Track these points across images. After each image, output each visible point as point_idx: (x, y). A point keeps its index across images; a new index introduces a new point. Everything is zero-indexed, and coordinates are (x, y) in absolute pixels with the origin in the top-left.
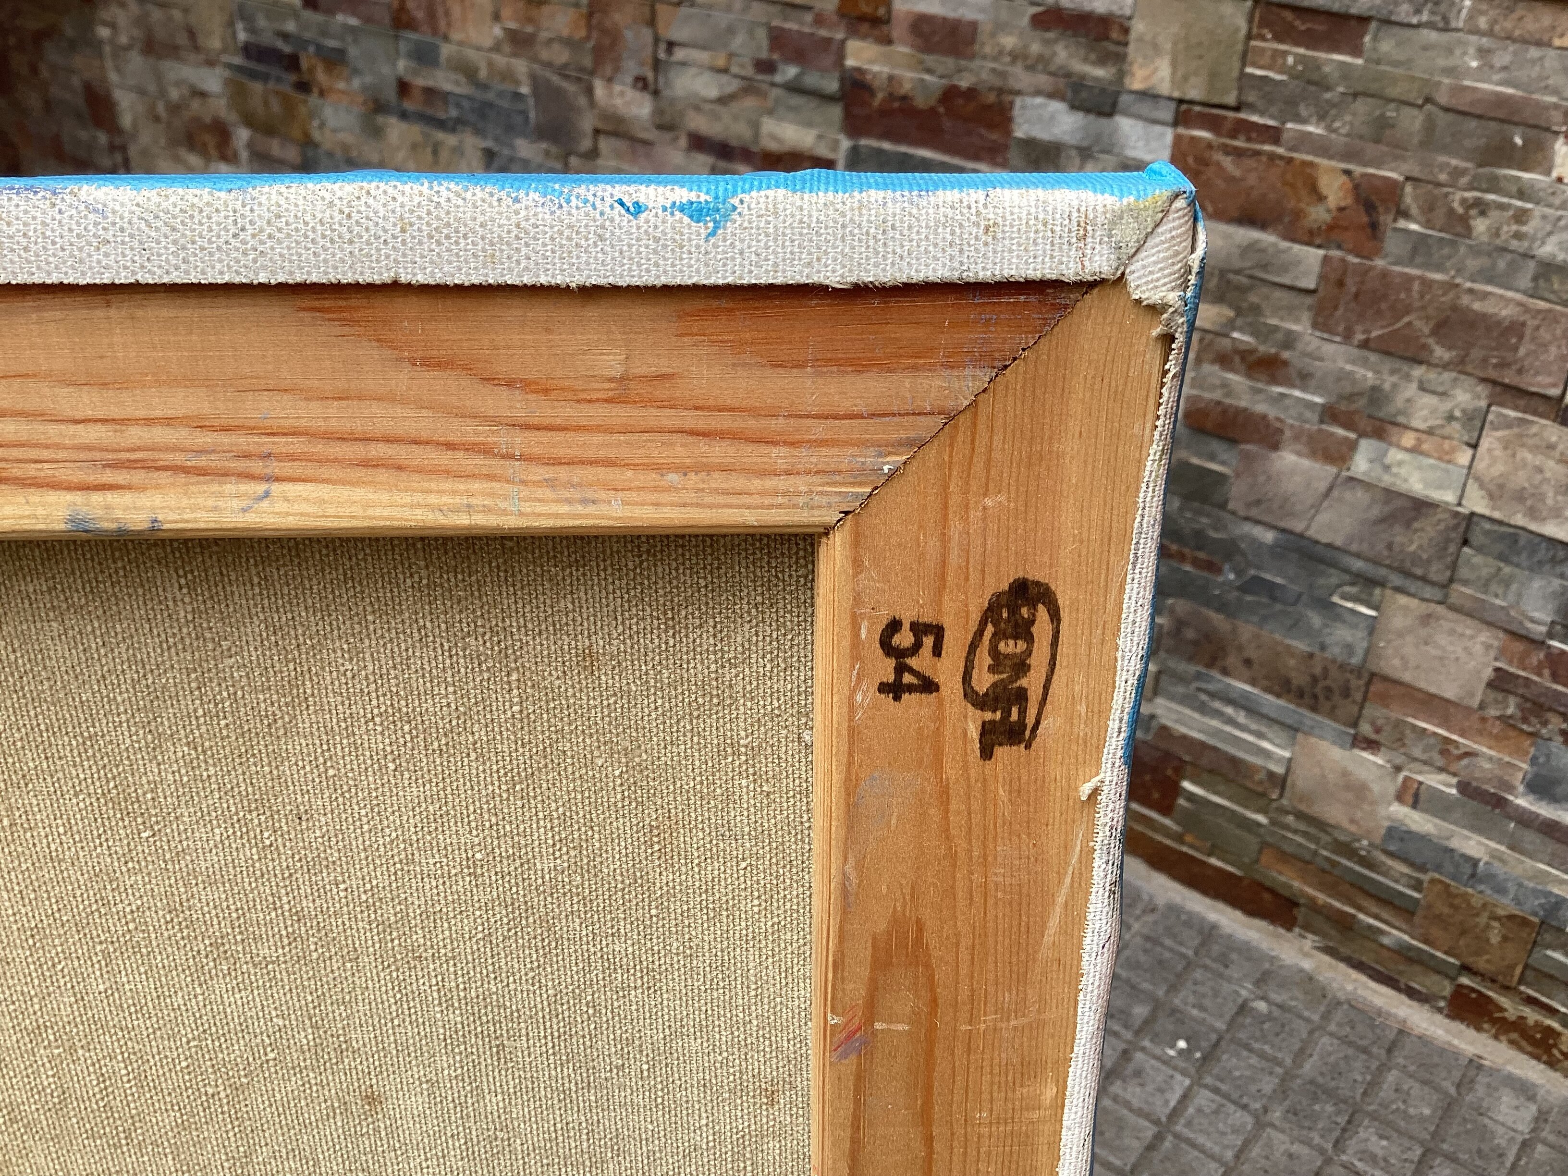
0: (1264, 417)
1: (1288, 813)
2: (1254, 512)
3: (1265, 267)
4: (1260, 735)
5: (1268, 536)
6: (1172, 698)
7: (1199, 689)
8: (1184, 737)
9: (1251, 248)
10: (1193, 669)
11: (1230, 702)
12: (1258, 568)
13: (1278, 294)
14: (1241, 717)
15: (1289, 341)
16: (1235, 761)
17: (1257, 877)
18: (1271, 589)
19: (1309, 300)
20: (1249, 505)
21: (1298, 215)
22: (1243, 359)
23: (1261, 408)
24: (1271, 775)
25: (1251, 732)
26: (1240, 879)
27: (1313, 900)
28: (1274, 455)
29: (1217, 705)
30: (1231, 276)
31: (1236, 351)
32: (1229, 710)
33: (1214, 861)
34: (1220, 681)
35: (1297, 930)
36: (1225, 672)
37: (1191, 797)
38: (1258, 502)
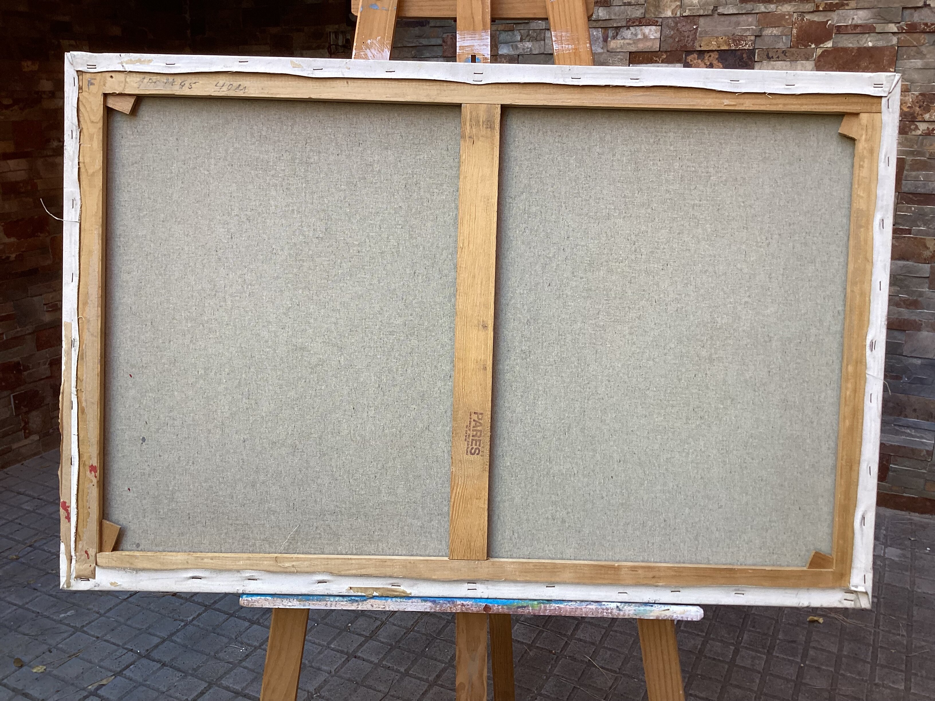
0: (915, 321)
2: (913, 355)
3: (909, 272)
4: (922, 438)
5: (919, 362)
9: (904, 266)
10: (892, 418)
11: (908, 427)
12: (916, 374)
13: (914, 280)
14: (913, 432)
15: (921, 294)
18: (921, 381)
19: (927, 280)
20: (911, 352)
21: (920, 255)
22: (904, 303)
23: (913, 318)
25: (918, 437)
28: (919, 333)
30: (898, 277)
31: (901, 300)
34: (904, 420)
36: (906, 416)
38: (915, 350)
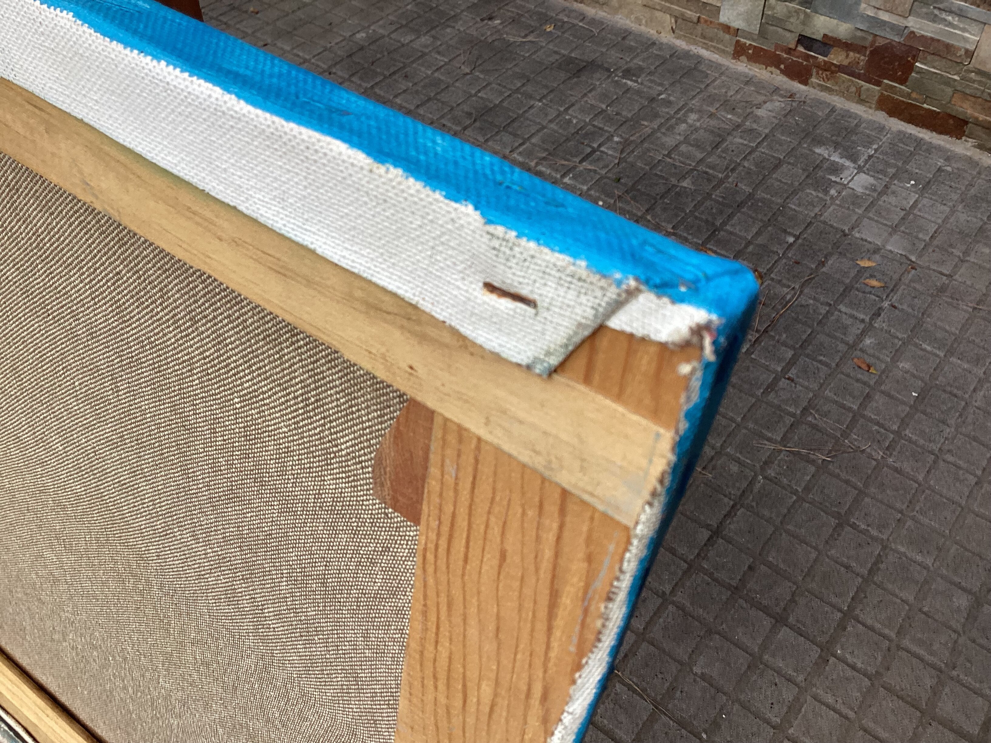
1: (973, 72)
6: (918, 15)
7: (935, 8)
8: (923, 36)
16: (948, 46)
17: (949, 111)
24: (967, 51)
26: (939, 113)
27: (977, 119)
29: (944, 15)
32: (950, 18)
33: (925, 106)
35: (964, 138)
37: (920, 71)
